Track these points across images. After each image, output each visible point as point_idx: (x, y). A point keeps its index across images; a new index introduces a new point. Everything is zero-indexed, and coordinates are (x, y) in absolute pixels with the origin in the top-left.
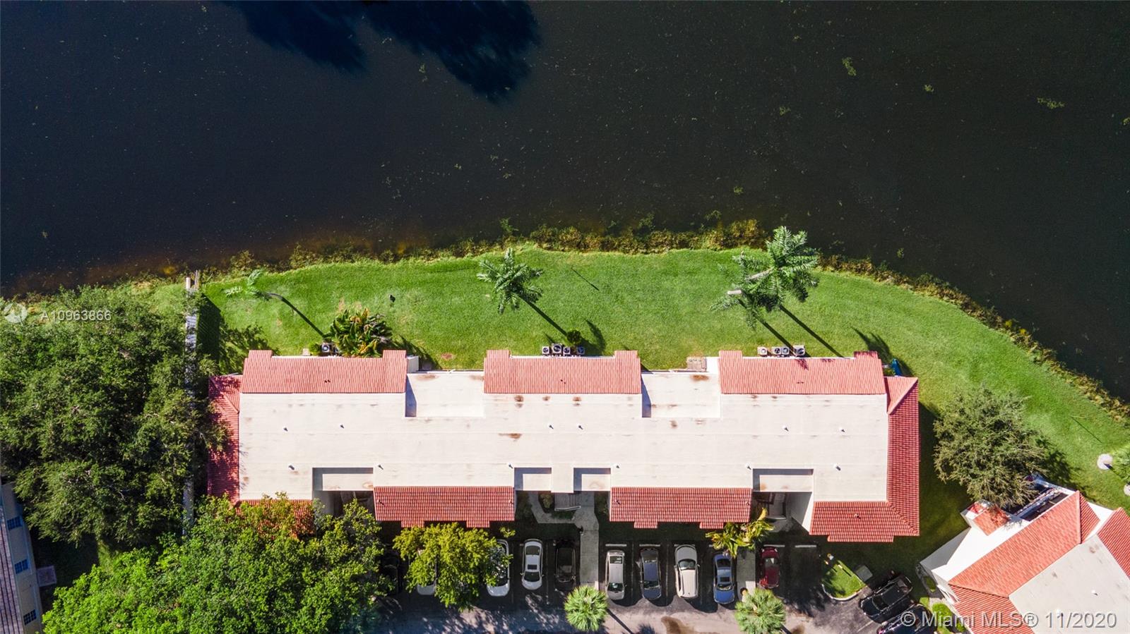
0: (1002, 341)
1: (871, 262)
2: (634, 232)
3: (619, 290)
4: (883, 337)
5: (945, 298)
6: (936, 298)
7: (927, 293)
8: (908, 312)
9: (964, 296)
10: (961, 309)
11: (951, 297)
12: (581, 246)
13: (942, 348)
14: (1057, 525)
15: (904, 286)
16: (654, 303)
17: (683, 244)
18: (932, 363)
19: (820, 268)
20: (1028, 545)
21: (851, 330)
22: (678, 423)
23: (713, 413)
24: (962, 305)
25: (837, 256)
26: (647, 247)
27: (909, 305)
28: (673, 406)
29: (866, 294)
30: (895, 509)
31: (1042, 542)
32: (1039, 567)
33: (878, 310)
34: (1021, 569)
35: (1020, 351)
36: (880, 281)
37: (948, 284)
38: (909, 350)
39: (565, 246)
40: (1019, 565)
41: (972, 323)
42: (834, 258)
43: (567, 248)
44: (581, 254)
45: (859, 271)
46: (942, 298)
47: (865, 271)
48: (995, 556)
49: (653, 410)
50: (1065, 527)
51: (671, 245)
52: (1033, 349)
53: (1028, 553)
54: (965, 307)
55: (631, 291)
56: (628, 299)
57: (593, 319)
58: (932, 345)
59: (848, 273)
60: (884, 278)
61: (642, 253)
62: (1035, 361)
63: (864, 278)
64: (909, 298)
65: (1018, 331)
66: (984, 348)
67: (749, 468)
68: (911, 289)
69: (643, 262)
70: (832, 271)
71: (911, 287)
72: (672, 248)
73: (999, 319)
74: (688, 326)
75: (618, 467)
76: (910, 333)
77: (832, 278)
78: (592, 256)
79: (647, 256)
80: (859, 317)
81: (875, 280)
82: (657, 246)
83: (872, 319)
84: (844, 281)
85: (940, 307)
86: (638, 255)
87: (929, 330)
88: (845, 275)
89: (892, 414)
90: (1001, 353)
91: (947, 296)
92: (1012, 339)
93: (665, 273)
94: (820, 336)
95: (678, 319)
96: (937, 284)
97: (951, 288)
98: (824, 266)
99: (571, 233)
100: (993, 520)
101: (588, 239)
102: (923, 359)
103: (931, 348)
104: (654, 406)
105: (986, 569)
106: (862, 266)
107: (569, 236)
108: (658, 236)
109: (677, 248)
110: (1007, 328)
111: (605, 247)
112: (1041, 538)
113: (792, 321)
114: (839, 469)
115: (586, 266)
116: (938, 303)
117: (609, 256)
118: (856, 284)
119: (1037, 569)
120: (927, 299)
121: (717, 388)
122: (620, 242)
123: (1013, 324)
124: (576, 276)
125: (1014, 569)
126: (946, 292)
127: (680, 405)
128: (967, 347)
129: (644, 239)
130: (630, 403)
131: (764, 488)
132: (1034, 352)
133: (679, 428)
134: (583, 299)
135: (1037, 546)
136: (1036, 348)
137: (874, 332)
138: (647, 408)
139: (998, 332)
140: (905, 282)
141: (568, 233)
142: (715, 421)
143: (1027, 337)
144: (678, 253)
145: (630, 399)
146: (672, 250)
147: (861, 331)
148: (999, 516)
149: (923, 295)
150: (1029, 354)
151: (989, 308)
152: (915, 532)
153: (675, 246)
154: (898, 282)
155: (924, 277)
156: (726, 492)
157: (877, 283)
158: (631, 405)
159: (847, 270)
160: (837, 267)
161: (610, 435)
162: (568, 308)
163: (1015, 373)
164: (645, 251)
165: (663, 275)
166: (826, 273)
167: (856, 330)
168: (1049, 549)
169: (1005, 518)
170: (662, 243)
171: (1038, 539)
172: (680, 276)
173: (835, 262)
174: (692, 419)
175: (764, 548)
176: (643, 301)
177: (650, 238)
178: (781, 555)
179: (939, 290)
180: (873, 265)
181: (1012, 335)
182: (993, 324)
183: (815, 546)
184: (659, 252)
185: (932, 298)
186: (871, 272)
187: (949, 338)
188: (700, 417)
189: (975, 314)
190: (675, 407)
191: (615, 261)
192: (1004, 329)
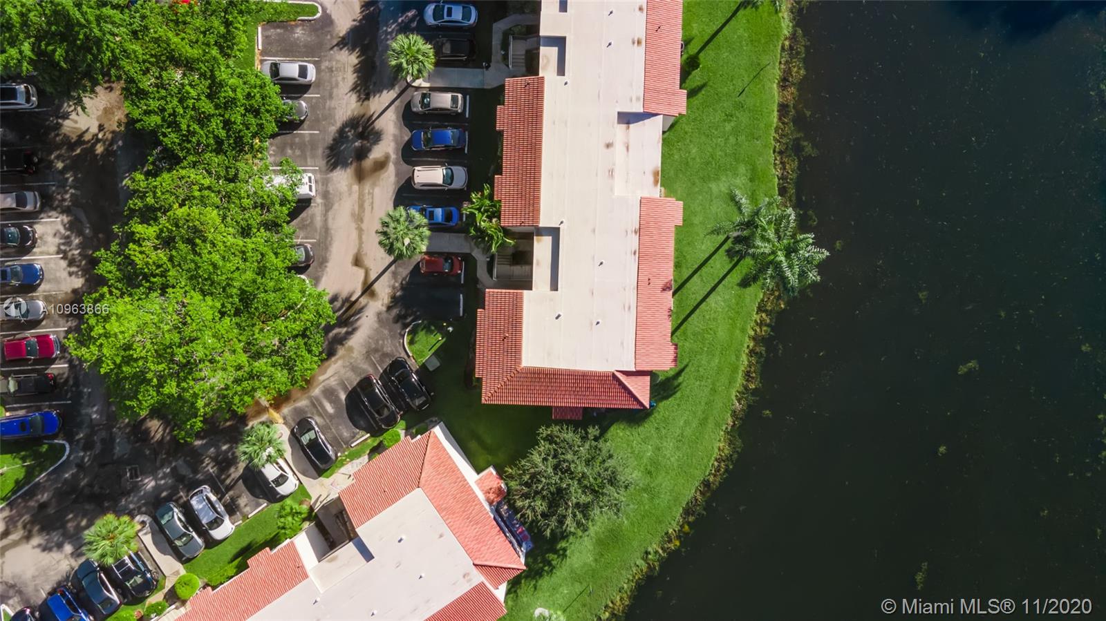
0: (670, 519)
1: (756, 388)
2: (797, 139)
3: (737, 117)
4: (678, 395)
5: (716, 464)
6: (716, 454)
7: (721, 445)
8: (703, 422)
9: (717, 484)
10: (704, 480)
11: (718, 470)
12: (784, 82)
13: (665, 455)
14: (491, 543)
15: (730, 421)
16: (723, 154)
17: (782, 191)
18: (651, 443)
19: (752, 333)
20: (471, 513)
21: (688, 360)
22: (611, 149)
23: (619, 189)
24: (708, 480)
25: (763, 352)
26: (781, 153)
27: (711, 425)
28: (628, 148)
29: (724, 380)
30: (513, 375)
31: (474, 527)
32: (450, 520)
33: (707, 390)
34: (447, 503)
35: (658, 539)
36: (736, 396)
37: (731, 467)
38: (665, 420)
39: (785, 64)
40: (451, 502)
41: (689, 491)
42: (761, 349)
43: (783, 66)
44: (776, 81)
45: (747, 375)
46: (716, 460)
47: (747, 380)
48: (459, 480)
49: (624, 126)
50: (490, 550)
51: (782, 178)
52: (661, 551)
53: (464, 511)
54: (706, 484)
55: (736, 132)
56: (728, 127)
57: (708, 88)
58: (669, 446)
59: (746, 363)
60: (739, 401)
61: (775, 147)
62: (647, 553)
63: (740, 380)
64: (718, 425)
65: (678, 537)
66: (664, 499)
67: (562, 223)
68: (727, 428)
69: (766, 146)
70: (748, 346)
71: (729, 428)
72: (779, 179)
73: (691, 519)
74: (697, 189)
75: (566, 84)
76: (682, 423)
77: (742, 345)
78: (774, 94)
79: (772, 151)
80: (700, 369)
81: (738, 391)
82: (781, 163)
83: (698, 383)
84: (738, 357)
85: (707, 456)
86: (773, 142)
87: (684, 444)
88: (744, 359)
89: (614, 375)
90: (658, 518)
91: (719, 466)
92: (671, 531)
93: (754, 170)
94: (682, 328)
95: (705, 180)
96: (731, 456)
97: (726, 470)
98: (754, 339)
99: (799, 72)
100: (491, 489)
101: (793, 89)
102: (655, 436)
103: (665, 444)
104: (628, 128)
105: (446, 469)
106: (753, 378)
107: (795, 69)
108: (792, 165)
109: (779, 184)
110: (682, 526)
111: (783, 108)
112: (479, 526)
113: (700, 298)
114: (557, 318)
115: (763, 86)
116: (711, 455)
117: (773, 111)
118: (735, 370)
119: (448, 519)
120: (716, 444)
121: (646, 195)
122: (787, 124)
123: (686, 534)
124: (755, 74)
125: (447, 496)
126: (722, 465)
127: (628, 156)
128: (664, 482)
129: (790, 150)
130: (634, 99)
131: (538, 241)
132: (656, 552)
133: (605, 150)
134: (730, 78)
135: (470, 522)
136: (660, 555)
137: (685, 384)
138: (627, 119)
139: (678, 517)
140: (734, 422)
141: (799, 69)
142: (612, 190)
143: (672, 546)
144: (774, 185)
145: (638, 99)
146: (776, 180)
147: (685, 371)
148: (494, 496)
149: (719, 441)
150: (654, 547)
151: (705, 509)
152: (487, 398)
153: (781, 181)
154: (734, 413)
155: (739, 443)
156: (536, 198)
157: (734, 394)
158: (631, 100)
159: (749, 362)
160: (752, 352)
161: (599, 77)
162: (721, 64)
163: (636, 530)
164: (777, 150)
165: (751, 167)
166: (747, 339)
167: (686, 366)
168: (467, 532)
169: (493, 501)
170: (785, 169)
171: (477, 523)
172: (750, 184)
173: (758, 350)
174: (614, 165)
175: (462, 260)
176: (725, 143)
177: (790, 156)
178: (453, 279)
179: (724, 458)
180: (754, 389)
181: (675, 531)
182: (687, 512)
183: (461, 314)
184: (775, 164)
185: (716, 450)
186: (746, 388)
187: (675, 465)
188: (616, 174)
189: (698, 493)
190: (625, 149)
191: (768, 117)
192: (681, 523)
